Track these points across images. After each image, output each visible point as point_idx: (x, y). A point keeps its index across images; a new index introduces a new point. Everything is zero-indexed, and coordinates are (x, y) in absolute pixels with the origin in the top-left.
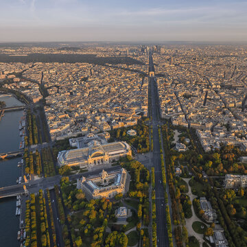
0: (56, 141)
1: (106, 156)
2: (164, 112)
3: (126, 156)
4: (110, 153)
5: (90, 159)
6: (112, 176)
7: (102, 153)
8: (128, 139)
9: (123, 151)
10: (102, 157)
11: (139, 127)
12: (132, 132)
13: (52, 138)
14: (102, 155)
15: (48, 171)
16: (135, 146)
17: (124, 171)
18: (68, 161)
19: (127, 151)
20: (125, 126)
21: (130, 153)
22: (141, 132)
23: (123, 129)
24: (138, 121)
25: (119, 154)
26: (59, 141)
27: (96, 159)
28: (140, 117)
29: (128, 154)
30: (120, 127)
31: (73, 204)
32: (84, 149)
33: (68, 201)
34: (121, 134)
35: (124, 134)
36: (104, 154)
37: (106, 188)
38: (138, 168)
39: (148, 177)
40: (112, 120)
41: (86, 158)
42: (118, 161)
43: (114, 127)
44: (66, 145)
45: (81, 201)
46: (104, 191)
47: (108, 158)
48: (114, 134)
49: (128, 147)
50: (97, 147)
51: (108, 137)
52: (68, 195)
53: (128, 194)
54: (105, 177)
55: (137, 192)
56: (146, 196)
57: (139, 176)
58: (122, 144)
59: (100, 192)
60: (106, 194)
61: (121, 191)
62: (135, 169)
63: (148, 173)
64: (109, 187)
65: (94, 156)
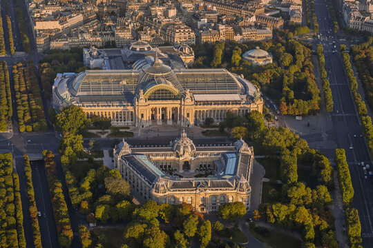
0: (48, 51)
1: (188, 101)
4: (198, 97)
5: (142, 102)
6: (208, 155)
7: (176, 91)
8: (251, 72)
9: (237, 97)
10: (176, 104)
11: (281, 44)
12: (260, 57)
13: (41, 41)
14: (175, 98)
15: (28, 118)
16: (272, 93)
17: (246, 149)
18: (82, 100)
19: (251, 99)
20: (238, 38)
21: (258, 106)
22: (288, 59)
24: (275, 31)
25: (225, 103)
26: (57, 51)
27: (159, 104)
28: (281, 23)
29: (253, 107)
30: (223, 38)
31: (93, 202)
32: (124, 72)
33: (82, 191)
34: (227, 57)
35: (236, 57)
36: (181, 97)
37: (194, 181)
38: (291, 148)
39: (327, 173)
40: (197, 17)
41: (130, 97)
42: (222, 126)
43: (204, 39)
44: (74, 61)
45: (118, 198)
46: (189, 185)
47: (191, 108)
48: (205, 55)
49: (252, 89)
50: (163, 70)
51: (189, 59)
52: (79, 180)
53: (262, 209)
54: (187, 152)
55: (293, 208)
56: (325, 225)
57: (295, 166)
58: (233, 76)
59: (175, 186)
60: (193, 198)
61: (239, 195)
62: (280, 149)
63: (327, 162)
64: (201, 180)
65: (154, 97)
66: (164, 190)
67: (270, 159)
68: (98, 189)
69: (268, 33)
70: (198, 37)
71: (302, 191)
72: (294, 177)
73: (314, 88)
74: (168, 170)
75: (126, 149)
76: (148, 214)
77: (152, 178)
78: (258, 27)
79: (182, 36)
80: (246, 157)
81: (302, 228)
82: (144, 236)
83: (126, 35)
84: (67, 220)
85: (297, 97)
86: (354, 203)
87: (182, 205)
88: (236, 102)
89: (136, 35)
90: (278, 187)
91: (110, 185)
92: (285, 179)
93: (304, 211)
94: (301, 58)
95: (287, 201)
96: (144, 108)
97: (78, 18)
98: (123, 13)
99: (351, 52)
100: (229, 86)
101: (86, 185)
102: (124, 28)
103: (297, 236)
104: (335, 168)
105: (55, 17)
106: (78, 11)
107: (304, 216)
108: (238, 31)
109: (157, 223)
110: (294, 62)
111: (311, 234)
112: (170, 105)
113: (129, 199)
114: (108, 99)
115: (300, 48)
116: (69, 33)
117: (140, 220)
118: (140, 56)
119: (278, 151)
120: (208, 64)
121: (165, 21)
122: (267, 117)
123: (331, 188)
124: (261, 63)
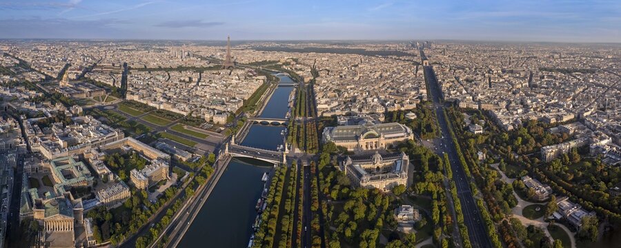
0: (322, 117)
1: (382, 138)
2: (447, 95)
3: (407, 141)
4: (386, 136)
5: (362, 140)
6: (389, 163)
7: (377, 135)
8: (408, 123)
9: (402, 134)
10: (377, 140)
11: (419, 110)
12: (412, 116)
13: (319, 114)
14: (377, 137)
16: (417, 132)
17: (406, 157)
18: (335, 139)
19: (409, 134)
20: (403, 109)
21: (411, 137)
22: (423, 115)
23: (400, 111)
24: (417, 105)
26: (326, 117)
27: (369, 140)
28: (419, 101)
29: (409, 138)
30: (396, 109)
31: (331, 189)
32: (354, 127)
33: (326, 182)
34: (398, 117)
35: (402, 117)
36: (379, 136)
37: (381, 175)
38: (425, 154)
39: (441, 165)
40: (386, 101)
41: (357, 138)
42: (397, 148)
43: (389, 110)
44: (333, 122)
45: (343, 187)
46: (378, 178)
47: (383, 142)
48: (389, 117)
49: (409, 130)
50: (371, 125)
51: (382, 119)
52: (326, 176)
53: (413, 186)
54: (379, 163)
55: (427, 183)
56: (441, 190)
57: (427, 163)
58: (401, 125)
59: (371, 179)
60: (381, 185)
61: (402, 181)
62: (420, 155)
63: (440, 160)
64: (384, 175)
65: (367, 137)
66: (366, 182)
67: (416, 161)
68: (334, 182)
69: (414, 106)
70: (386, 109)
71: (430, 175)
72: (427, 168)
73: (434, 127)
74: (369, 171)
75: (349, 161)
76: (357, 195)
77: (360, 176)
78: (411, 103)
79: (380, 110)
80: (406, 161)
81: (431, 193)
82: (354, 207)
83: (356, 110)
84: (317, 197)
85: (427, 131)
86: (453, 179)
87: (375, 189)
88: (402, 137)
89: (360, 110)
90: (420, 174)
91: (340, 179)
92: (423, 170)
93: (432, 184)
94: (427, 115)
95: (423, 180)
96: (363, 142)
97: (336, 104)
98: (355, 101)
99: (447, 111)
100: (399, 130)
101: (328, 179)
102: (355, 107)
103: (429, 197)
104: (444, 162)
105: (326, 103)
106: (336, 100)
107: (432, 187)
108: (402, 106)
109: (361, 200)
110: (425, 117)
111: (435, 196)
112: (374, 140)
113: (349, 187)
114: (347, 139)
115: (427, 111)
116: (332, 110)
117: (351, 198)
118: (361, 120)
119: (419, 156)
120: (390, 121)
121: (372, 104)
122: (416, 141)
123: (443, 172)
124: (413, 118)
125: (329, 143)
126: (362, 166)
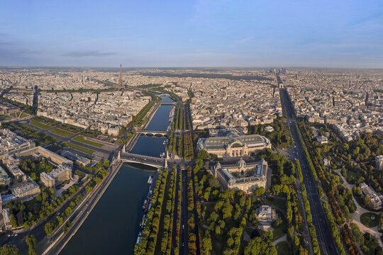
0: (196, 130)
1: (246, 147)
2: (298, 112)
3: (266, 149)
4: (249, 145)
5: (229, 148)
6: (251, 167)
7: (242, 144)
8: (267, 134)
9: (262, 144)
10: (241, 148)
11: (276, 124)
12: (270, 129)
13: (194, 127)
14: (241, 146)
16: (274, 142)
17: (265, 163)
18: (208, 148)
19: (267, 144)
20: (262, 123)
21: (270, 146)
22: (279, 128)
23: (260, 126)
24: (274, 120)
25: (258, 146)
26: (200, 130)
27: (235, 149)
28: (276, 117)
29: (268, 147)
30: (257, 123)
31: (204, 190)
32: (223, 138)
33: (200, 185)
34: (259, 130)
35: (262, 130)
36: (243, 146)
37: (245, 179)
38: (281, 160)
39: (294, 169)
40: (249, 117)
41: (225, 147)
42: (257, 155)
43: (251, 124)
44: (205, 134)
45: (213, 189)
46: (242, 181)
47: (247, 150)
48: (252, 130)
49: (268, 141)
50: (236, 137)
51: (246, 132)
52: (200, 180)
53: (271, 189)
54: (243, 167)
55: (282, 185)
56: (294, 192)
57: (282, 168)
58: (261, 137)
59: (237, 182)
60: (244, 187)
61: (262, 184)
62: (277, 161)
63: (293, 165)
64: (247, 178)
65: (233, 147)
66: (233, 185)
67: (273, 165)
68: (206, 185)
69: (272, 121)
70: (249, 124)
71: (285, 178)
72: (282, 172)
73: (288, 138)
74: (235, 175)
75: (219, 166)
76: (225, 196)
77: (228, 179)
78: (269, 119)
79: (244, 124)
80: (265, 166)
81: (285, 195)
82: (223, 207)
83: (224, 124)
84: (192, 199)
85: (282, 141)
86: (303, 182)
87: (240, 191)
88: (262, 146)
89: (228, 124)
90: (277, 178)
91: (211, 182)
92: (279, 174)
93: (286, 187)
94: (283, 128)
95: (279, 183)
96: (230, 150)
97: (208, 119)
98: (223, 117)
99: (298, 125)
100: (260, 140)
101: (202, 182)
102: (224, 122)
103: (284, 199)
104: (296, 167)
105: (200, 118)
106: (208, 116)
107: (287, 189)
108: (262, 121)
109: (228, 200)
110: (281, 129)
111: (289, 197)
112: (239, 149)
113: (218, 189)
114: (217, 148)
115: (282, 125)
116: (205, 124)
117: (221, 199)
118: (229, 132)
119: (276, 162)
120: (252, 133)
121: (238, 119)
122: (273, 149)
123: (295, 176)
124: (270, 131)
125: (203, 151)
126: (229, 171)
